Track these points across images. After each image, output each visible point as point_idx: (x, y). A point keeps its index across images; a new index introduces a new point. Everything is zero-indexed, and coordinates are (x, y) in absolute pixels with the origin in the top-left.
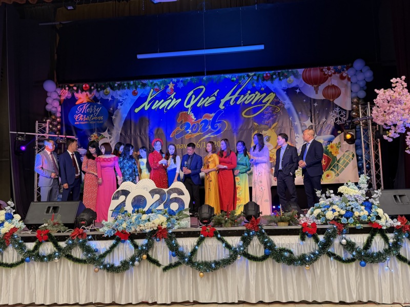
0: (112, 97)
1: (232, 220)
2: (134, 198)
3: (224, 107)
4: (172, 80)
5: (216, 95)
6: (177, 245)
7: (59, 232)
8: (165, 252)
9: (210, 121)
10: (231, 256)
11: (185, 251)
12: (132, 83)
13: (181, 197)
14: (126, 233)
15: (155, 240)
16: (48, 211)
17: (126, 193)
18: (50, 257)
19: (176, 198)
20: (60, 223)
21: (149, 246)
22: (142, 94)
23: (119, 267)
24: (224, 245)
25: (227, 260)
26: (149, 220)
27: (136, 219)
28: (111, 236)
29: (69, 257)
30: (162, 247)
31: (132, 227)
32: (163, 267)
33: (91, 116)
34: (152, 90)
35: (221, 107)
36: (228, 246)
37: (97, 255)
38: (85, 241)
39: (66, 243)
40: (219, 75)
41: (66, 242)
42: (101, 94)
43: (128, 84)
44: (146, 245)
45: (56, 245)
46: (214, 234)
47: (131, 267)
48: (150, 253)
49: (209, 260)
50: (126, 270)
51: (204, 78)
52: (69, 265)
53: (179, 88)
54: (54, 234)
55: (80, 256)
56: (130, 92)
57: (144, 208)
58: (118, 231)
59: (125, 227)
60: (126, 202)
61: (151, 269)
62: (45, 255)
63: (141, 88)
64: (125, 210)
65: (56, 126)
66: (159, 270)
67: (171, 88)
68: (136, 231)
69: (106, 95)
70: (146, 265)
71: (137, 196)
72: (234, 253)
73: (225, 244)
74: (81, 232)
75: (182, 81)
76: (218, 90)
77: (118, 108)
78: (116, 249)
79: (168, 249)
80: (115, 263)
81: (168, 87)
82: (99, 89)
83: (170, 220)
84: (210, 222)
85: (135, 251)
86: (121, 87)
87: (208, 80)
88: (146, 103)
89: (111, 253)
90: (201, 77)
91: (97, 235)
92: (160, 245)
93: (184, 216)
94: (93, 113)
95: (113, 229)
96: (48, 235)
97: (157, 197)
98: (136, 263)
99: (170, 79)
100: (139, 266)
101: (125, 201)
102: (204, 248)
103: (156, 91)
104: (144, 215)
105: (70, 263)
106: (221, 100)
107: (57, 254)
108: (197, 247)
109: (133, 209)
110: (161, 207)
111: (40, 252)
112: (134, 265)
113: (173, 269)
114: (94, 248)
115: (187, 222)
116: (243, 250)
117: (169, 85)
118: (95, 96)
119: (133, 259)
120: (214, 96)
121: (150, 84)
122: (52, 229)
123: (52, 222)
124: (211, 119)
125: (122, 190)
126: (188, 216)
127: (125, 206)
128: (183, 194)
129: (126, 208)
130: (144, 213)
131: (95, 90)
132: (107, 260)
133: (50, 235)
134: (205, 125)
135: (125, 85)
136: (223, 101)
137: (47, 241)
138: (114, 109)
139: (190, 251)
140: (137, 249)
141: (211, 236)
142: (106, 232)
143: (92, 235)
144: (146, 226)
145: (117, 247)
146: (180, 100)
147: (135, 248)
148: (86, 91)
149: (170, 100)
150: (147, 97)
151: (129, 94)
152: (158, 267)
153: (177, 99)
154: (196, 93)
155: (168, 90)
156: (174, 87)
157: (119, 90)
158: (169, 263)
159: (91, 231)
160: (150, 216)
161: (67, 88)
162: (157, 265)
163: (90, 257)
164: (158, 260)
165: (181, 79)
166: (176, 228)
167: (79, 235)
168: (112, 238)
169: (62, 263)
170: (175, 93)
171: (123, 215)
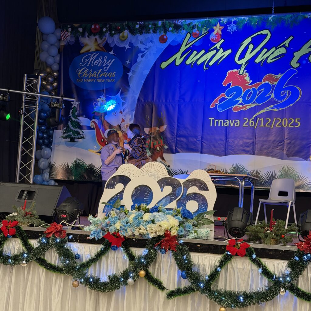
0: (131, 44)
1: (278, 235)
2: (136, 188)
3: (298, 65)
4: (219, 21)
5: (287, 45)
6: (190, 262)
7: (32, 225)
8: (172, 271)
9: (274, 86)
10: (270, 288)
11: (201, 272)
12: (160, 23)
13: (203, 193)
14: (119, 237)
15: (159, 252)
16: (20, 197)
17: (125, 180)
18: (17, 259)
19: (195, 194)
20: (33, 213)
21: (150, 259)
22: (173, 41)
23: (106, 284)
24: (260, 270)
25: (264, 293)
26: (153, 222)
27: (135, 219)
28: (99, 239)
29: (42, 262)
30: (168, 263)
31: (129, 229)
32: (168, 291)
33: (100, 71)
34: (189, 35)
35: (294, 64)
36: (266, 273)
37: (78, 263)
38: (63, 242)
39: (39, 242)
40: (295, 14)
41: (38, 240)
42: (115, 40)
43: (155, 25)
44: (146, 257)
45: (26, 244)
46: (247, 253)
47: (122, 286)
48: (150, 270)
49: (236, 290)
50: (115, 289)
51: (271, 18)
52: (41, 273)
53: (229, 33)
54: (25, 227)
55: (55, 262)
56: (156, 37)
57: (148, 204)
58: (109, 233)
59: (119, 228)
60: (125, 194)
61: (151, 293)
62: (11, 255)
63: (172, 31)
64: (121, 205)
65: (52, 83)
66: (162, 295)
67: (217, 33)
68: (134, 235)
69: (122, 41)
70: (144, 285)
71: (139, 186)
72: (274, 284)
73: (263, 269)
74: (59, 229)
75: (235, 22)
76: (291, 38)
77: (138, 60)
78: (103, 258)
79: (177, 267)
80: (101, 277)
81: (213, 30)
82: (113, 32)
83: (184, 225)
84: (244, 235)
85: (130, 264)
86: (144, 29)
87: (275, 21)
88: (179, 55)
89: (97, 263)
90: (266, 16)
91: (81, 235)
92: (165, 260)
93: (204, 222)
94: (102, 67)
95: (103, 230)
96: (16, 228)
97: (168, 189)
98: (130, 281)
99: (218, 19)
100: (134, 286)
101: (122, 192)
102: (230, 271)
103: (195, 36)
104: (147, 214)
105: (42, 270)
106: (295, 54)
107: (25, 255)
108: (219, 269)
109: (132, 204)
110: (173, 205)
111: (4, 251)
112: (127, 284)
113: (182, 296)
114: (76, 253)
115: (208, 230)
116: (289, 282)
117: (214, 28)
118: (107, 43)
119: (126, 275)
120: (284, 46)
121: (186, 27)
122: (22, 220)
123: (23, 211)
124: (276, 83)
125: (120, 176)
126: (212, 222)
127: (122, 199)
128: (207, 189)
129: (122, 203)
130: (148, 211)
131: (108, 33)
132: (91, 272)
133: (18, 228)
134: (266, 92)
135: (150, 26)
136: (298, 55)
137: (14, 236)
138: (131, 62)
139: (208, 273)
140: (132, 262)
141: (242, 255)
142: (92, 232)
143: (74, 235)
144: (148, 229)
145: (106, 255)
146: (229, 52)
147: (130, 260)
148: (95, 35)
149: (215, 51)
150: (180, 46)
151: (154, 41)
152: (160, 292)
153: (224, 50)
154: (256, 42)
155: (213, 36)
156: (222, 31)
157: (141, 34)
158: (176, 287)
159: (73, 228)
160: (155, 216)
161: (70, 30)
162: (159, 288)
163: (68, 264)
164: (162, 280)
165: (234, 19)
166: (191, 238)
167: (57, 232)
168: (99, 242)
169: (31, 269)
170: (223, 41)
171: (118, 211)
